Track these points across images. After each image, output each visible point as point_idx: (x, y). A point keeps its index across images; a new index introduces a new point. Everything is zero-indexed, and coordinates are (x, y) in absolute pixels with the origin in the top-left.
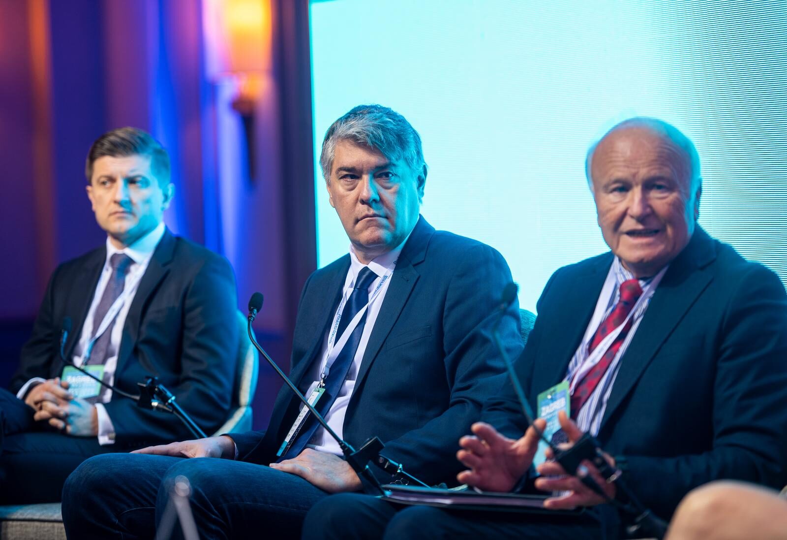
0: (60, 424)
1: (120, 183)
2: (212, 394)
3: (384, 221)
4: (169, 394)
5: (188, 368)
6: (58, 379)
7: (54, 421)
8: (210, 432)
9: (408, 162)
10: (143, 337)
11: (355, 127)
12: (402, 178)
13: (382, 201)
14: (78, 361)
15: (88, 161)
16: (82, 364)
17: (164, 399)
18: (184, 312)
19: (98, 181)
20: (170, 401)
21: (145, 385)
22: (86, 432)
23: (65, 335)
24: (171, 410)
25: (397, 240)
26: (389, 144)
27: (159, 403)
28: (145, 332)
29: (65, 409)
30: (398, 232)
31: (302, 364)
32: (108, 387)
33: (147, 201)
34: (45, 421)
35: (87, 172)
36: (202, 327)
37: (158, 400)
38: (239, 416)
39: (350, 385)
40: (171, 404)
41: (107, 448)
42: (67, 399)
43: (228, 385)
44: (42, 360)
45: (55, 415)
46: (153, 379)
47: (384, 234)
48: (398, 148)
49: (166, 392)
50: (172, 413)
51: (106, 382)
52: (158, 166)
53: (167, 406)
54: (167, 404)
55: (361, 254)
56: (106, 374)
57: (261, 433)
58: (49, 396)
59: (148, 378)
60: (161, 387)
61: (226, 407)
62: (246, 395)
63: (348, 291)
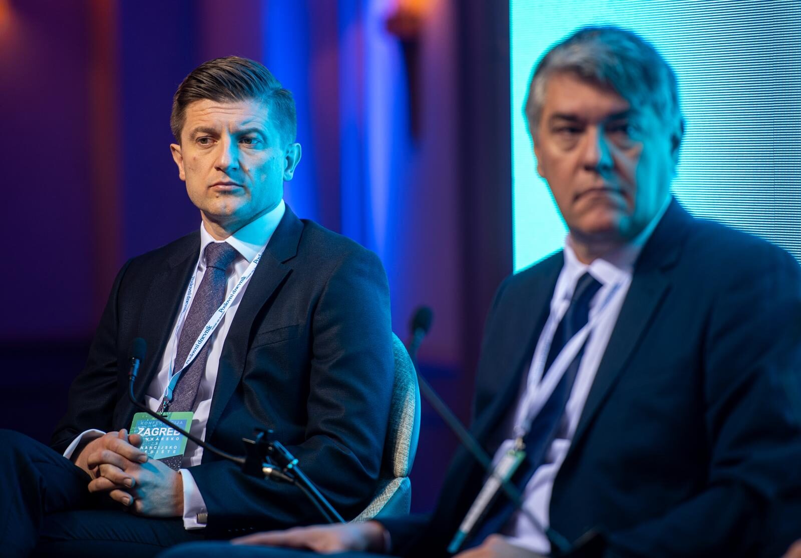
0: (127, 498)
1: (226, 140)
2: (352, 455)
3: (618, 199)
4: (289, 455)
5: (318, 417)
6: (124, 431)
7: (117, 494)
8: (350, 514)
9: (658, 109)
10: (250, 370)
11: (578, 55)
12: (648, 134)
13: (615, 168)
14: (155, 404)
15: (175, 105)
16: (160, 409)
17: (280, 462)
18: (312, 332)
19: (192, 137)
20: (290, 466)
21: (253, 442)
22: (164, 511)
23: (137, 365)
24: (291, 480)
25: (637, 227)
26: (630, 80)
27: (273, 469)
28: (255, 361)
29: (135, 475)
30: (639, 216)
31: (489, 413)
32: (199, 443)
33: (263, 169)
34: (104, 493)
35: (174, 124)
36: (341, 354)
37: (273, 464)
38: (391, 490)
39: (561, 447)
40: (292, 471)
41: (194, 533)
42: (137, 461)
43: (377, 443)
44: (102, 401)
45: (119, 484)
46: (266, 433)
47: (619, 219)
48: (643, 87)
49: (285, 453)
50: (293, 484)
51: (196, 437)
52: (281, 114)
53: (285, 474)
54: (285, 470)
55: (582, 249)
56: (195, 422)
57: (425, 517)
58: (111, 455)
59: (258, 430)
60: (278, 444)
61: (374, 476)
62: (403, 461)
63: (559, 306)
